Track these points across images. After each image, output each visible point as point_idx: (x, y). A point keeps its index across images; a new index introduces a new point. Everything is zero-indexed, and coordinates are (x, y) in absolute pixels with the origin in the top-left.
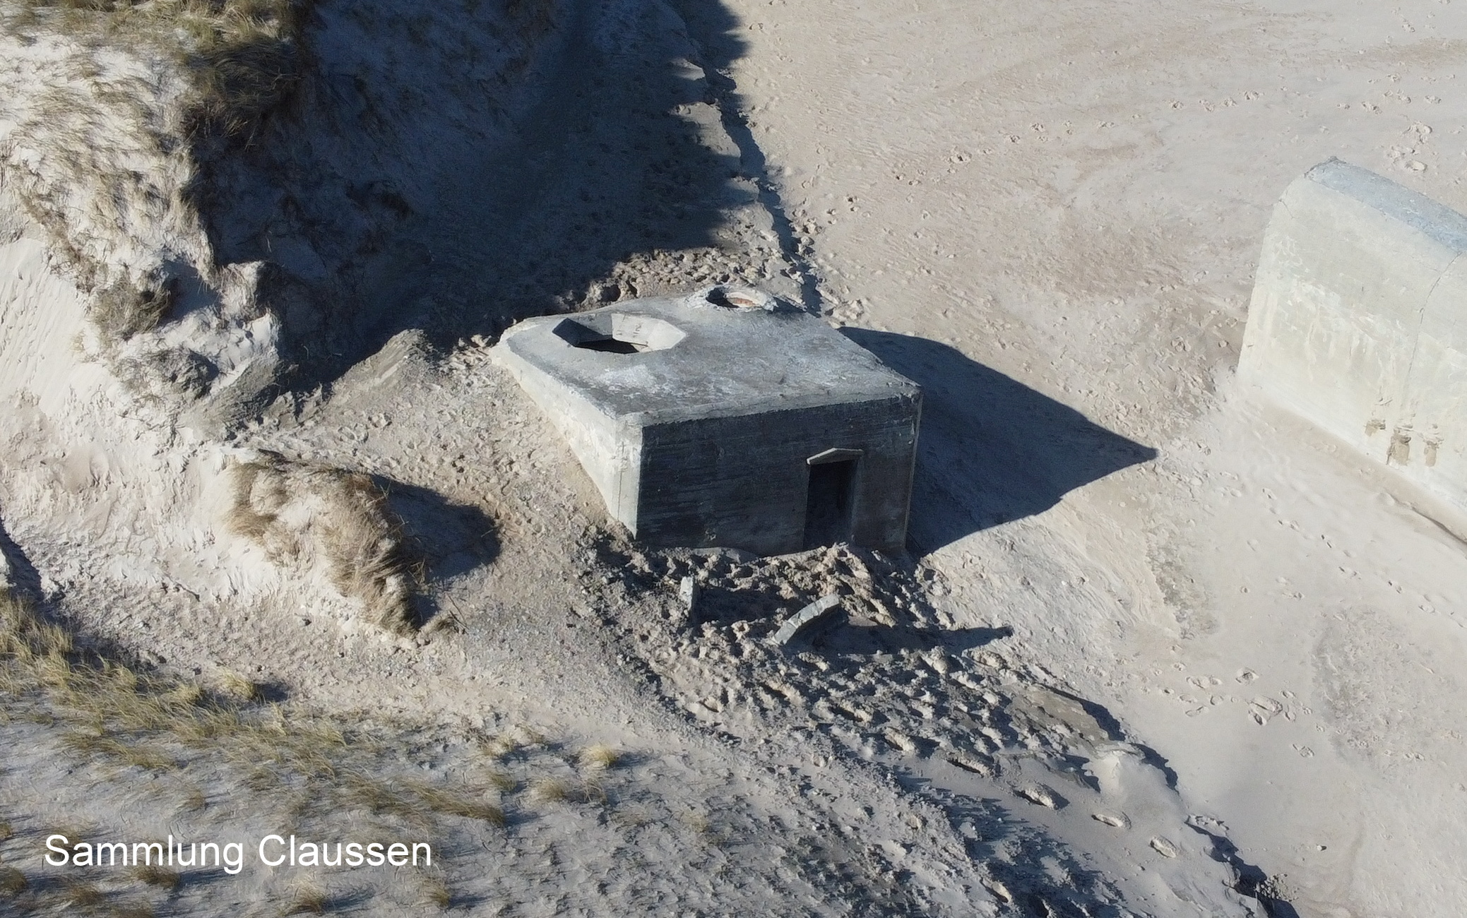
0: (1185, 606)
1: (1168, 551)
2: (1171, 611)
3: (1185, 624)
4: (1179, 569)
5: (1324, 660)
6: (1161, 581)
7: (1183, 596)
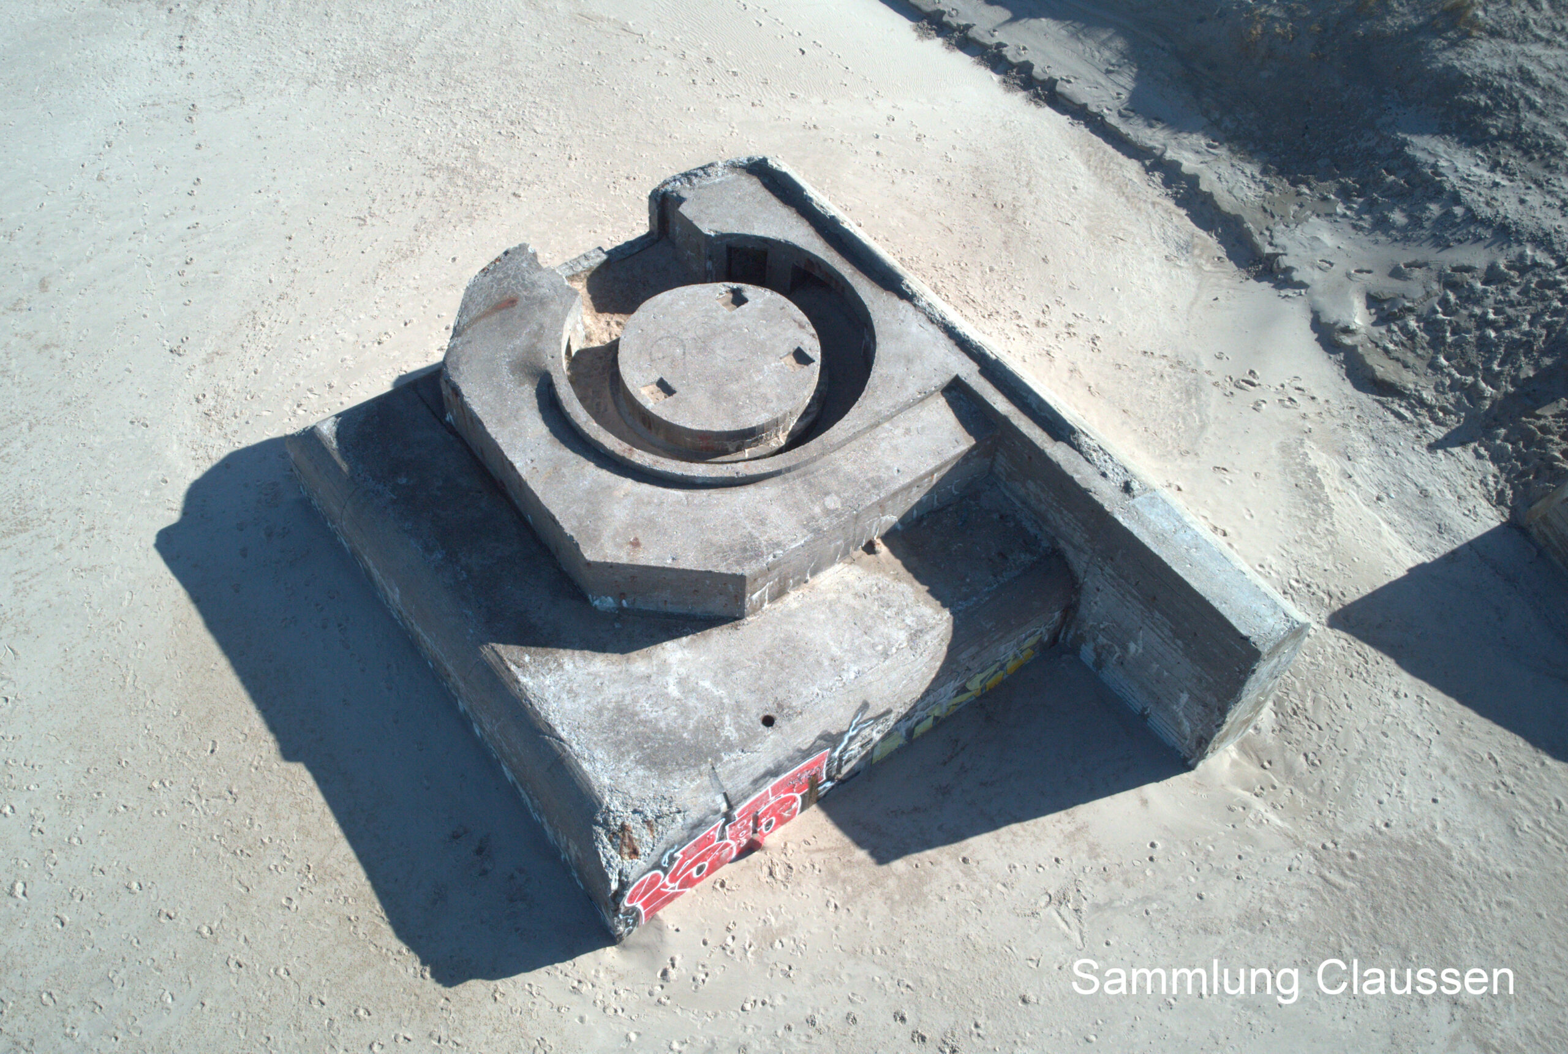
0: (1302, 465)
1: (1315, 513)
2: (1313, 462)
3: (1301, 451)
4: (1307, 497)
5: (1201, 421)
6: (1321, 486)
7: (1303, 474)
